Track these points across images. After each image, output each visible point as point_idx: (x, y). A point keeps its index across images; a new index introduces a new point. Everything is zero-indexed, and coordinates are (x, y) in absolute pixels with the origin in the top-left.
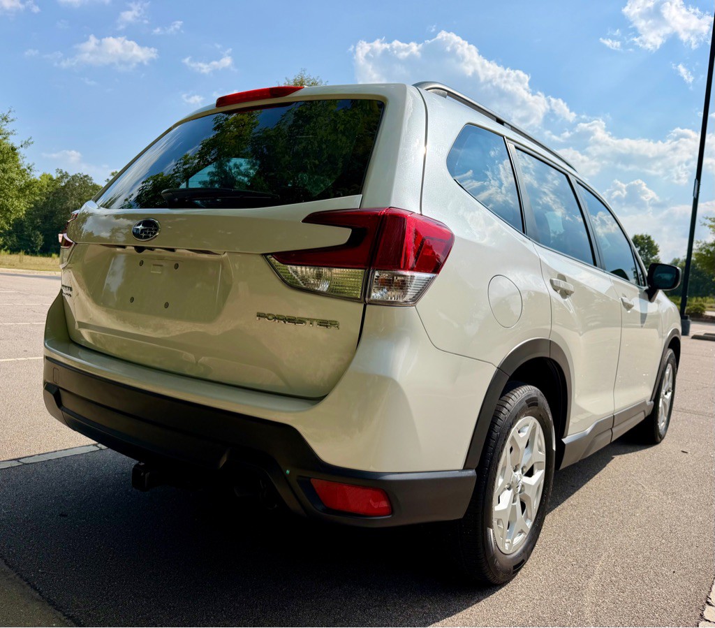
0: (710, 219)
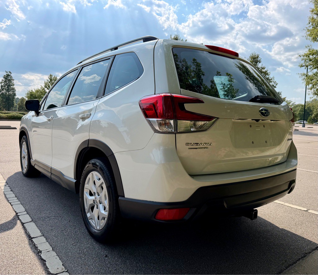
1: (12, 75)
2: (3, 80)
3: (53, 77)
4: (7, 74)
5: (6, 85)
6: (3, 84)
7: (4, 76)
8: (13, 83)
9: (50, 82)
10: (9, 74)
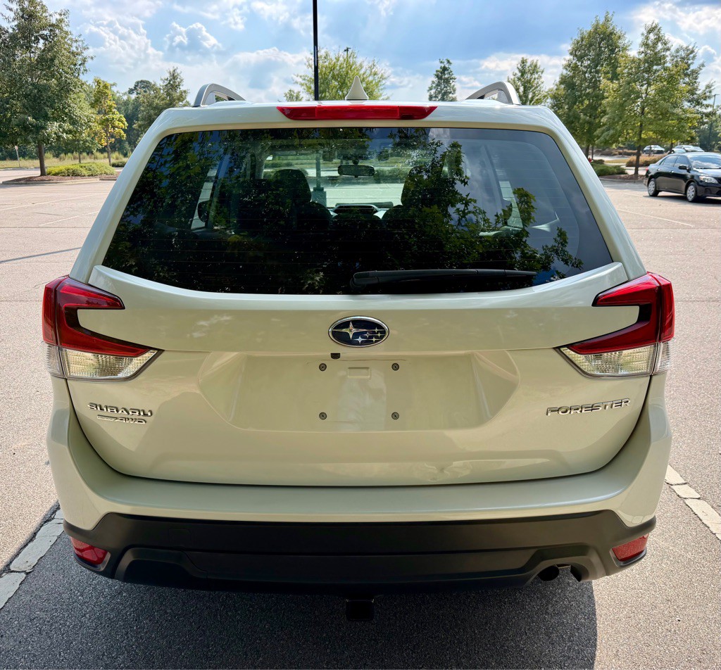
0: (301, 77)
1: (452, 67)
2: (433, 82)
3: (528, 64)
4: (443, 65)
5: (439, 92)
6: (433, 92)
7: (437, 71)
8: (454, 86)
9: (519, 79)
10: (447, 66)
